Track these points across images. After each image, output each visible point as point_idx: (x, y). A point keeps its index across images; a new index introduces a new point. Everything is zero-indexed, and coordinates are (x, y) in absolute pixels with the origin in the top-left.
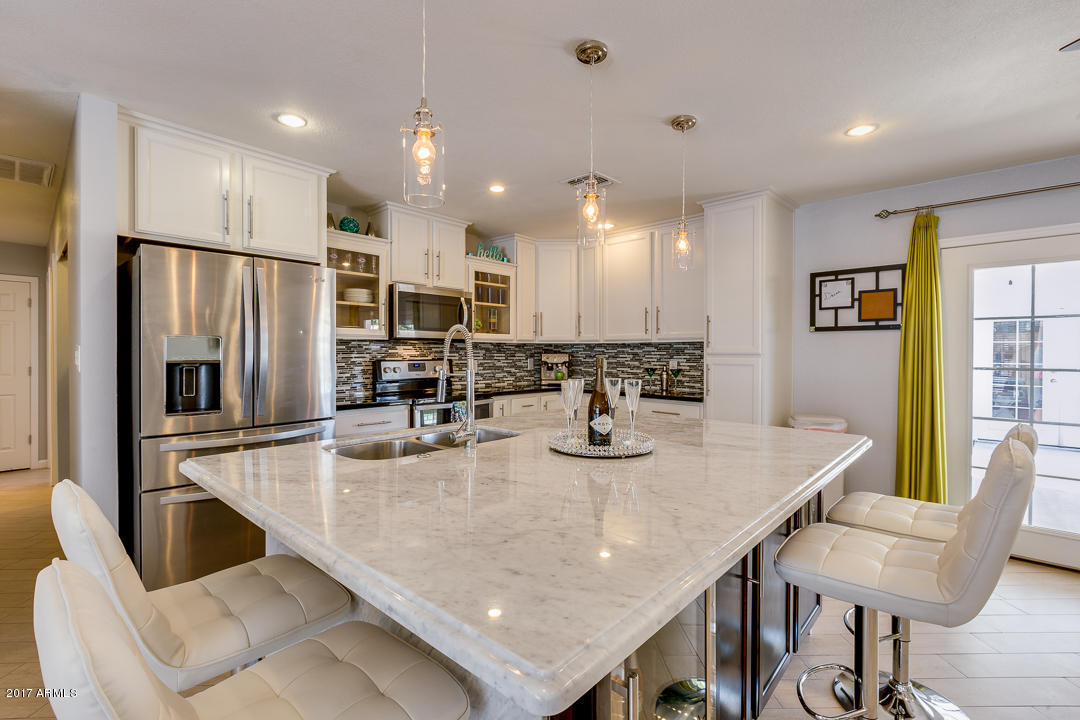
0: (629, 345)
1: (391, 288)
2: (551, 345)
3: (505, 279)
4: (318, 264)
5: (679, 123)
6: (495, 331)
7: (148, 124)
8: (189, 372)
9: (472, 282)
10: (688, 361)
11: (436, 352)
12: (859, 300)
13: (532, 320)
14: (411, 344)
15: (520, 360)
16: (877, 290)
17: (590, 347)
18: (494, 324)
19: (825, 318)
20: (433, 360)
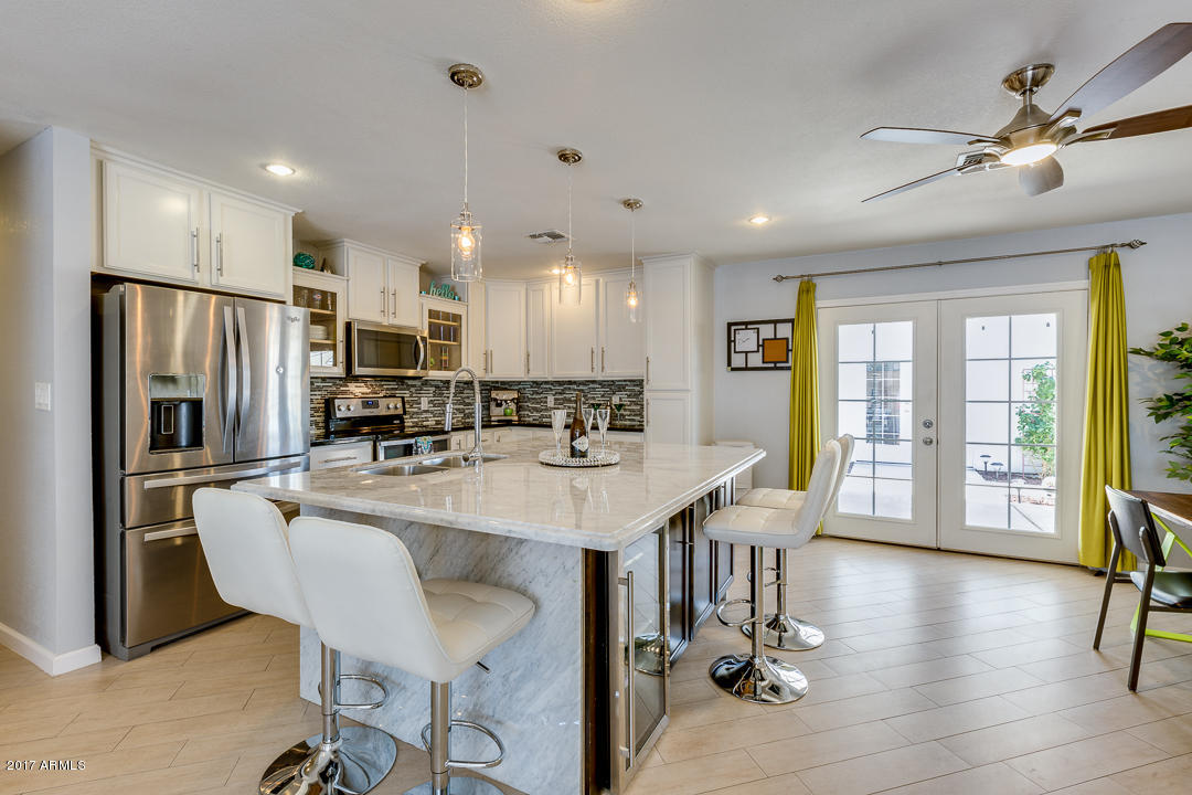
0: (575, 383)
1: (348, 326)
2: (497, 382)
3: (457, 318)
4: (284, 302)
5: (628, 204)
6: (446, 369)
7: (114, 158)
8: (168, 409)
9: (426, 321)
10: (629, 396)
11: (387, 389)
12: (763, 346)
13: (482, 358)
14: (365, 382)
15: (468, 397)
16: (775, 339)
17: (536, 384)
18: (445, 361)
19: (738, 361)
20: (385, 397)
